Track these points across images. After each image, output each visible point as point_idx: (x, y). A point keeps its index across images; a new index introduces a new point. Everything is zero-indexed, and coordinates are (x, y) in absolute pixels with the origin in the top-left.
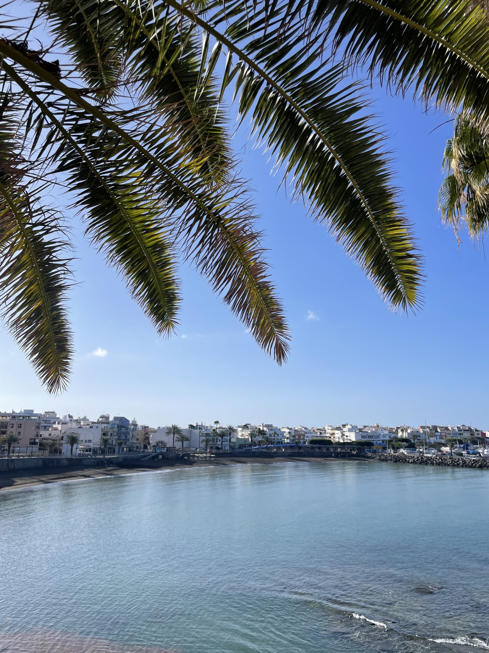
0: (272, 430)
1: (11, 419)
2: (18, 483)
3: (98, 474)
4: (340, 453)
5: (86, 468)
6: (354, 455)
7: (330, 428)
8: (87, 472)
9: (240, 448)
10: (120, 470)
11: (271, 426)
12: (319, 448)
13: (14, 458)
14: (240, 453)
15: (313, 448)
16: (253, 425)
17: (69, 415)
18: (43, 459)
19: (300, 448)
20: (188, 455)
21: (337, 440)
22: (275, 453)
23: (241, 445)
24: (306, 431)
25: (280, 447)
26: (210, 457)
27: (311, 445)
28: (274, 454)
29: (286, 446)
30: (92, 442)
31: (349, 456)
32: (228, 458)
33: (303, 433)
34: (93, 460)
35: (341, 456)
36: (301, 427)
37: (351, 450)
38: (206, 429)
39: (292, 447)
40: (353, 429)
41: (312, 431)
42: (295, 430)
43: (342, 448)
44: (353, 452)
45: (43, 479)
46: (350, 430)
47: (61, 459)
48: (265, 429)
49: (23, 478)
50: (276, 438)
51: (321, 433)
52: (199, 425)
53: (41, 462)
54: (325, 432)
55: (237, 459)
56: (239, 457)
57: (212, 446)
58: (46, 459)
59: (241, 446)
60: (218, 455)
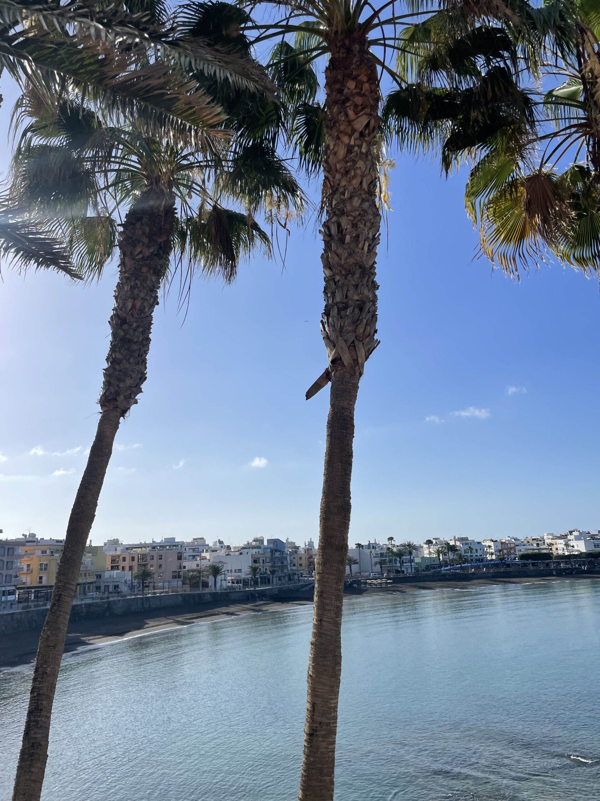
0: (467, 544)
1: (150, 551)
2: (151, 625)
3: (244, 610)
4: (564, 570)
5: (233, 604)
6: (584, 572)
7: (551, 537)
8: (232, 609)
9: (426, 569)
10: (271, 605)
11: (466, 539)
12: (533, 564)
13: (150, 595)
14: (426, 576)
15: (525, 565)
16: (442, 540)
17: (219, 540)
18: (182, 595)
19: (508, 566)
20: (358, 582)
21: (560, 552)
22: (473, 574)
23: (428, 566)
24: (517, 543)
25: (479, 566)
26: (387, 583)
27: (523, 561)
28: (471, 576)
29: (488, 565)
30: (243, 571)
31: (577, 573)
32: (409, 584)
33: (513, 545)
34: (241, 594)
35: (566, 573)
36: (509, 539)
37: (580, 565)
38: (381, 548)
39: (496, 565)
40: (582, 536)
41: (526, 542)
42: (502, 543)
43: (566, 563)
44: (583, 567)
45: (180, 619)
46: (577, 538)
47: (203, 593)
48: (458, 543)
49: (157, 619)
50: (474, 555)
51: (538, 545)
52: (372, 544)
53: (180, 599)
54: (544, 543)
55: (421, 584)
56: (425, 581)
57: (389, 568)
58: (186, 594)
59: (428, 568)
60: (396, 580)
